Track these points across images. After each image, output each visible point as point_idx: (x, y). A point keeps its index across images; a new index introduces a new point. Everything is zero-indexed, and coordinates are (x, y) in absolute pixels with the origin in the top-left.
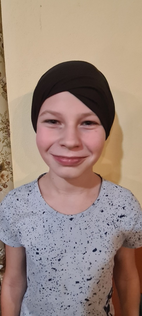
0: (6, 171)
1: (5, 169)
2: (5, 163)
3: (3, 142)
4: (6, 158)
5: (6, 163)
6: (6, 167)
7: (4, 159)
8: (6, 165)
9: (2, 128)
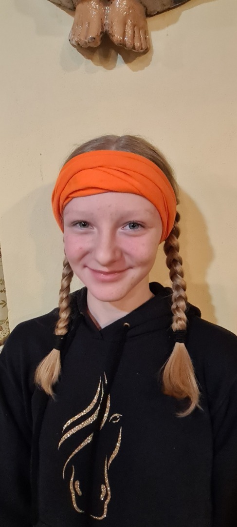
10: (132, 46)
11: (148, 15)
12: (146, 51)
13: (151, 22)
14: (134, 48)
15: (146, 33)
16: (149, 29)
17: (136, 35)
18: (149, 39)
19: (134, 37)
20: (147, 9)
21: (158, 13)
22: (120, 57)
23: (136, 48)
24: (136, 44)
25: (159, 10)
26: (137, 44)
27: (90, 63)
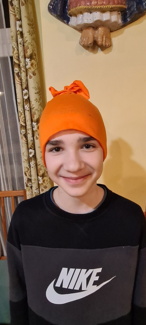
0: (46, 177)
1: (46, 176)
5: (46, 172)
6: (46, 175)
7: (45, 170)
11: (111, 31)
13: (112, 34)
14: (106, 46)
15: (110, 39)
16: (111, 37)
17: (107, 41)
18: (111, 42)
19: (106, 42)
20: (111, 30)
21: (115, 31)
22: (99, 49)
25: (115, 30)
26: (107, 44)
27: (87, 51)
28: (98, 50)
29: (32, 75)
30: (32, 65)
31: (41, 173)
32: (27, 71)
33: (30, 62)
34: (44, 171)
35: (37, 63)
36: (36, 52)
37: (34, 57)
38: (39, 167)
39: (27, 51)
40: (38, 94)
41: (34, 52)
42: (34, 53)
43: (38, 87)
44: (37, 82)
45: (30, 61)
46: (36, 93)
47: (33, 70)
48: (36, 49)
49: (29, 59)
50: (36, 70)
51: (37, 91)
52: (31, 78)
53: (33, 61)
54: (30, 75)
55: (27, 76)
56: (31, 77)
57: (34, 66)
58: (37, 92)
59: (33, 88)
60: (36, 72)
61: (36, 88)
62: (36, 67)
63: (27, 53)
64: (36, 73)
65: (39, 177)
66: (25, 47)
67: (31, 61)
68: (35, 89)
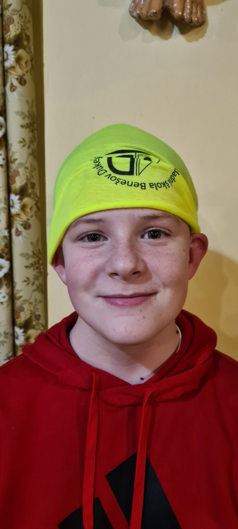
0: (34, 331)
1: (34, 327)
2: (33, 318)
3: (33, 284)
4: (35, 310)
5: (35, 317)
6: (34, 323)
7: (33, 311)
8: (35, 320)
9: (33, 263)
10: (189, 20)
12: (202, 23)
14: (191, 21)
15: (203, 8)
16: (205, 4)
17: (194, 10)
18: (205, 14)
23: (193, 21)
24: (193, 18)
26: (195, 19)
27: (147, 33)
28: (172, 31)
29: (16, 83)
30: (18, 60)
31: (23, 317)
32: (6, 73)
33: (14, 54)
34: (29, 315)
35: (29, 58)
36: (30, 33)
37: (25, 43)
38: (18, 303)
39: (9, 27)
40: (28, 129)
41: (26, 31)
42: (26, 35)
43: (28, 111)
44: (27, 102)
45: (14, 50)
46: (22, 126)
47: (19, 71)
48: (30, 26)
49: (12, 47)
50: (27, 72)
51: (27, 121)
52: (14, 90)
53: (21, 52)
54: (12, 84)
55: (4, 85)
56: (13, 88)
57: (23, 63)
58: (27, 124)
59: (17, 113)
60: (27, 77)
61: (23, 113)
62: (27, 66)
63: (9, 33)
64: (27, 80)
65: (17, 329)
66: (5, 18)
67: (17, 52)
68: (23, 116)
